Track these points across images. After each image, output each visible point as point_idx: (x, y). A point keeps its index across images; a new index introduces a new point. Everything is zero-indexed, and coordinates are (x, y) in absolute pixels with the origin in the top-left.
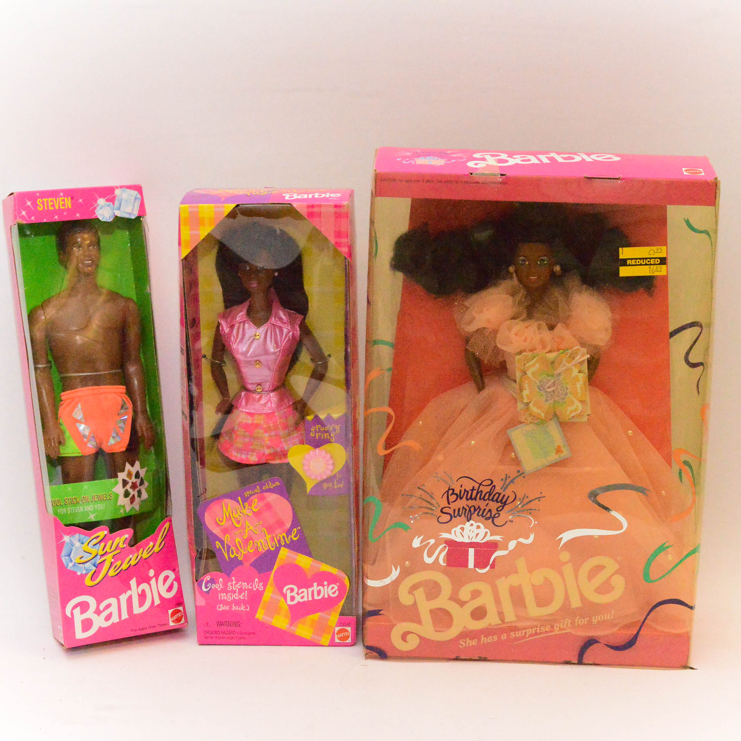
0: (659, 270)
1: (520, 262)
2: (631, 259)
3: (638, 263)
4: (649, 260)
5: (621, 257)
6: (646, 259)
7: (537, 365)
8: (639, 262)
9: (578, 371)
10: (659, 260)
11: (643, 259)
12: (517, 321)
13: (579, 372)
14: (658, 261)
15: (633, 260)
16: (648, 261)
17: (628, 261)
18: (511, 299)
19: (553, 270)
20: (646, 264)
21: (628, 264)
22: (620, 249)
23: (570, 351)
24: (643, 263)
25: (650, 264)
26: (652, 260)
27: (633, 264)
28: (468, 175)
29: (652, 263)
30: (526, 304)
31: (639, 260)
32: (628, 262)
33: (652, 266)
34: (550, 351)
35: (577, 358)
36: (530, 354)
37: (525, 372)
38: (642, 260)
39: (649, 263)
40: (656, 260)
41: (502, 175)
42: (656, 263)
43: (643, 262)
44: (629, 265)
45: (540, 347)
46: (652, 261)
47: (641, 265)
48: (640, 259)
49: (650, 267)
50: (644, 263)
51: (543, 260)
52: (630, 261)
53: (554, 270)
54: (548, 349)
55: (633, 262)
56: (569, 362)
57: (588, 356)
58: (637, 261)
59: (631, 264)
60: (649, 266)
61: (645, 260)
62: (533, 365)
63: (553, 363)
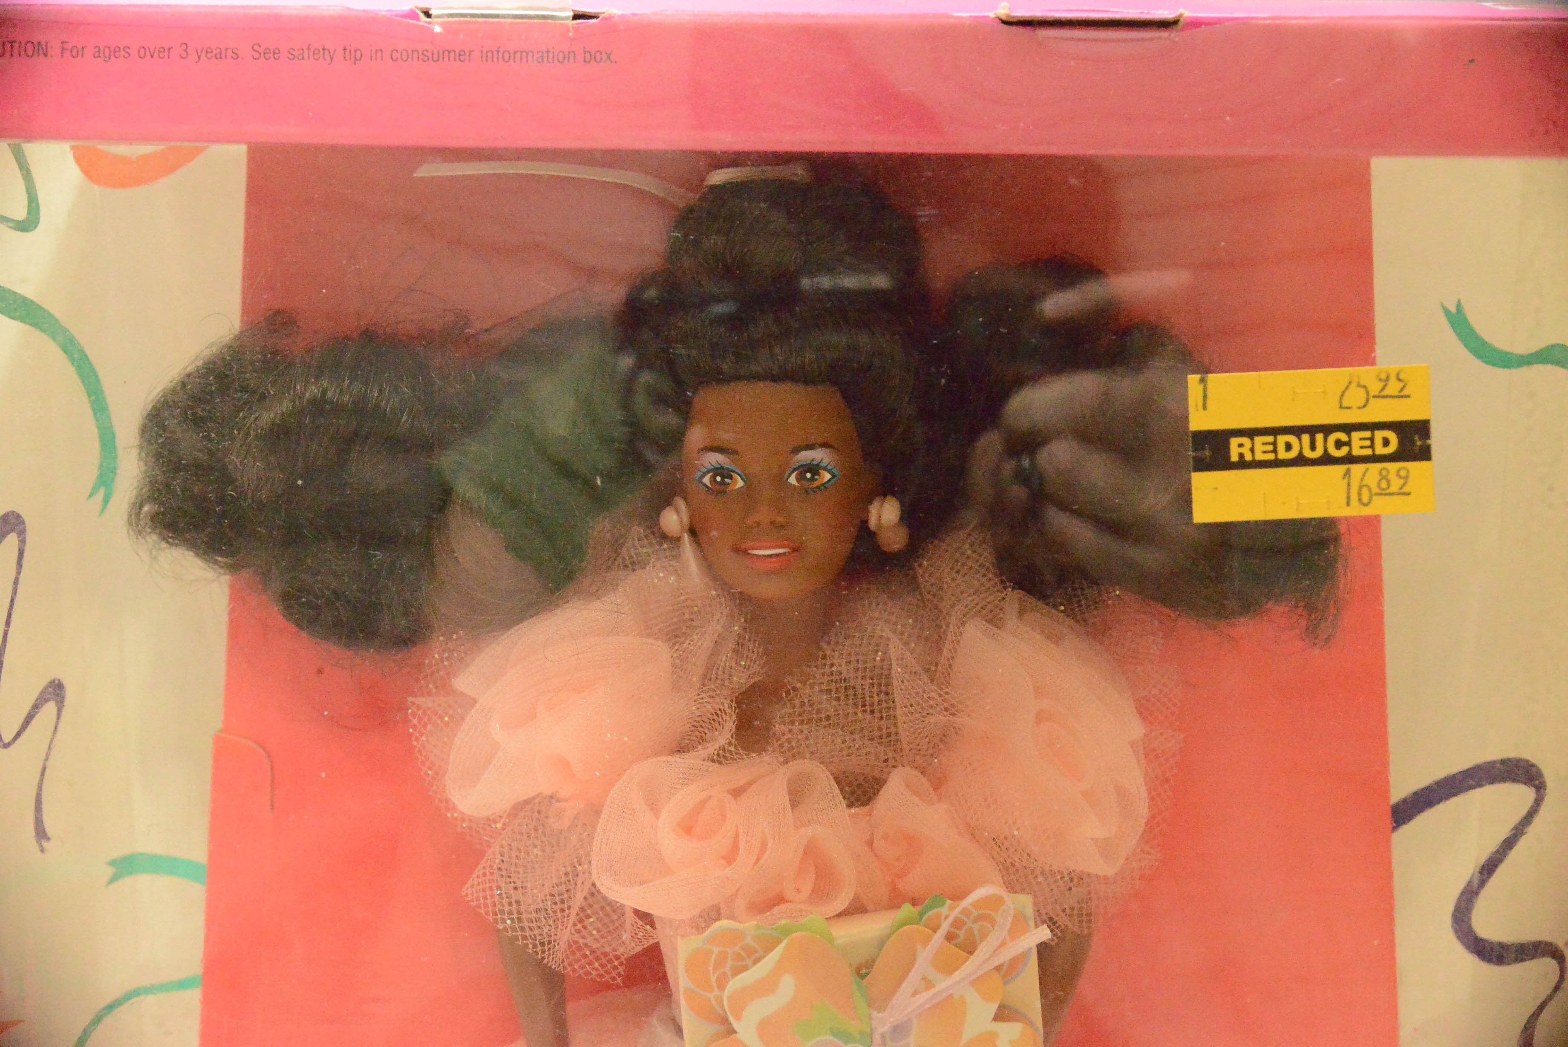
0: (1394, 488)
1: (707, 480)
2: (1251, 433)
3: (1283, 455)
4: (1343, 437)
5: (1199, 421)
6: (1327, 430)
7: (787, 986)
8: (1288, 447)
9: (992, 1008)
10: (1392, 437)
11: (1312, 430)
12: (690, 760)
13: (998, 1017)
14: (1386, 442)
15: (1259, 440)
16: (1339, 444)
17: (1234, 442)
18: (663, 652)
19: (865, 522)
20: (1327, 460)
21: (1234, 458)
22: (1193, 379)
23: (949, 912)
24: (1309, 454)
25: (1350, 459)
26: (1356, 435)
27: (1260, 456)
28: (412, 15)
29: (1357, 452)
30: (741, 680)
31: (1292, 439)
32: (1236, 448)
33: (1357, 469)
34: (856, 909)
35: (983, 950)
36: (750, 926)
37: (725, 1021)
38: (1306, 438)
39: (1344, 451)
40: (1379, 435)
41: (577, 17)
42: (1380, 450)
43: (1313, 447)
44: (1242, 464)
45: (807, 887)
46: (1358, 443)
47: (1300, 461)
48: (1297, 431)
49: (1348, 473)
50: (1318, 453)
51: (814, 469)
52: (1246, 441)
53: (873, 523)
54: (842, 902)
55: (1261, 448)
56: (948, 967)
57: (1044, 934)
58: (1282, 439)
59: (1248, 457)
60: (1341, 469)
61: (1319, 437)
62: (766, 986)
63: (863, 971)
